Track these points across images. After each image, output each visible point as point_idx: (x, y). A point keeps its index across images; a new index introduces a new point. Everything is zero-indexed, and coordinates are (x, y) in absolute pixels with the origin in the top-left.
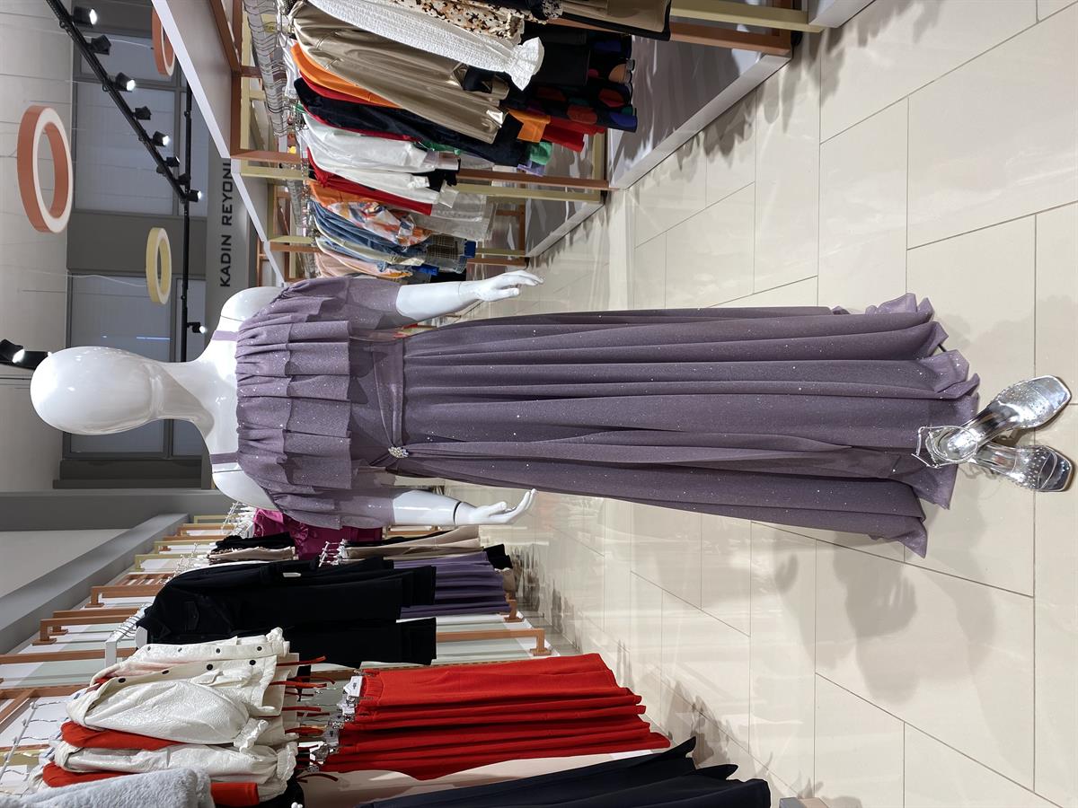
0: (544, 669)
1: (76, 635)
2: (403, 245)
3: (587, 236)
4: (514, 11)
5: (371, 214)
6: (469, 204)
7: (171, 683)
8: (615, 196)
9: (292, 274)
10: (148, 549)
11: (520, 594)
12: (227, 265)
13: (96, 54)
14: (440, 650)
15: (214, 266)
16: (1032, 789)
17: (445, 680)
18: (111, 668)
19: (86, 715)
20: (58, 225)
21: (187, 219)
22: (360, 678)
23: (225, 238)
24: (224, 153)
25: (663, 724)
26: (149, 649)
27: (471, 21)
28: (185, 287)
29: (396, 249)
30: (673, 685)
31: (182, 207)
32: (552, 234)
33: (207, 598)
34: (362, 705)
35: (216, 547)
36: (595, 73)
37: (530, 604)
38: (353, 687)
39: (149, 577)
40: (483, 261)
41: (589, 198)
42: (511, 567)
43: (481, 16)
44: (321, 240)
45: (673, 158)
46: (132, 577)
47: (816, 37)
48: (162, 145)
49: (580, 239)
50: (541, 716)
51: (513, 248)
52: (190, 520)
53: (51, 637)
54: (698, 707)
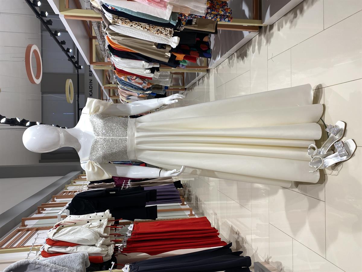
0: (189, 221)
1: (48, 211)
2: (144, 88)
3: (203, 83)
4: (170, 29)
5: (134, 80)
6: (165, 75)
7: (77, 227)
8: (211, 70)
9: (111, 95)
10: (69, 183)
11: (186, 196)
12: (91, 89)
13: (48, 25)
14: (158, 215)
15: (87, 90)
16: (325, 258)
17: (158, 225)
18: (59, 222)
19: (53, 236)
20: (38, 81)
21: (78, 75)
22: (133, 225)
23: (90, 81)
24: (88, 63)
25: (228, 238)
26: (70, 216)
27: (157, 31)
28: (78, 97)
29: (142, 89)
30: (230, 226)
31: (76, 71)
32: (192, 81)
33: (87, 200)
34: (133, 233)
35: (90, 183)
36: (198, 39)
37: (189, 200)
38: (131, 228)
39: (70, 192)
40: (172, 89)
41: (203, 71)
42: (183, 188)
43: (160, 30)
44: (119, 86)
45: (227, 60)
46: (65, 192)
47: (266, 27)
48: (70, 52)
49: (201, 83)
50: (187, 236)
51: (181, 85)
52: (82, 173)
53: (41, 212)
54: (237, 233)
